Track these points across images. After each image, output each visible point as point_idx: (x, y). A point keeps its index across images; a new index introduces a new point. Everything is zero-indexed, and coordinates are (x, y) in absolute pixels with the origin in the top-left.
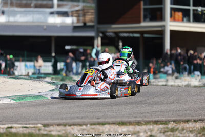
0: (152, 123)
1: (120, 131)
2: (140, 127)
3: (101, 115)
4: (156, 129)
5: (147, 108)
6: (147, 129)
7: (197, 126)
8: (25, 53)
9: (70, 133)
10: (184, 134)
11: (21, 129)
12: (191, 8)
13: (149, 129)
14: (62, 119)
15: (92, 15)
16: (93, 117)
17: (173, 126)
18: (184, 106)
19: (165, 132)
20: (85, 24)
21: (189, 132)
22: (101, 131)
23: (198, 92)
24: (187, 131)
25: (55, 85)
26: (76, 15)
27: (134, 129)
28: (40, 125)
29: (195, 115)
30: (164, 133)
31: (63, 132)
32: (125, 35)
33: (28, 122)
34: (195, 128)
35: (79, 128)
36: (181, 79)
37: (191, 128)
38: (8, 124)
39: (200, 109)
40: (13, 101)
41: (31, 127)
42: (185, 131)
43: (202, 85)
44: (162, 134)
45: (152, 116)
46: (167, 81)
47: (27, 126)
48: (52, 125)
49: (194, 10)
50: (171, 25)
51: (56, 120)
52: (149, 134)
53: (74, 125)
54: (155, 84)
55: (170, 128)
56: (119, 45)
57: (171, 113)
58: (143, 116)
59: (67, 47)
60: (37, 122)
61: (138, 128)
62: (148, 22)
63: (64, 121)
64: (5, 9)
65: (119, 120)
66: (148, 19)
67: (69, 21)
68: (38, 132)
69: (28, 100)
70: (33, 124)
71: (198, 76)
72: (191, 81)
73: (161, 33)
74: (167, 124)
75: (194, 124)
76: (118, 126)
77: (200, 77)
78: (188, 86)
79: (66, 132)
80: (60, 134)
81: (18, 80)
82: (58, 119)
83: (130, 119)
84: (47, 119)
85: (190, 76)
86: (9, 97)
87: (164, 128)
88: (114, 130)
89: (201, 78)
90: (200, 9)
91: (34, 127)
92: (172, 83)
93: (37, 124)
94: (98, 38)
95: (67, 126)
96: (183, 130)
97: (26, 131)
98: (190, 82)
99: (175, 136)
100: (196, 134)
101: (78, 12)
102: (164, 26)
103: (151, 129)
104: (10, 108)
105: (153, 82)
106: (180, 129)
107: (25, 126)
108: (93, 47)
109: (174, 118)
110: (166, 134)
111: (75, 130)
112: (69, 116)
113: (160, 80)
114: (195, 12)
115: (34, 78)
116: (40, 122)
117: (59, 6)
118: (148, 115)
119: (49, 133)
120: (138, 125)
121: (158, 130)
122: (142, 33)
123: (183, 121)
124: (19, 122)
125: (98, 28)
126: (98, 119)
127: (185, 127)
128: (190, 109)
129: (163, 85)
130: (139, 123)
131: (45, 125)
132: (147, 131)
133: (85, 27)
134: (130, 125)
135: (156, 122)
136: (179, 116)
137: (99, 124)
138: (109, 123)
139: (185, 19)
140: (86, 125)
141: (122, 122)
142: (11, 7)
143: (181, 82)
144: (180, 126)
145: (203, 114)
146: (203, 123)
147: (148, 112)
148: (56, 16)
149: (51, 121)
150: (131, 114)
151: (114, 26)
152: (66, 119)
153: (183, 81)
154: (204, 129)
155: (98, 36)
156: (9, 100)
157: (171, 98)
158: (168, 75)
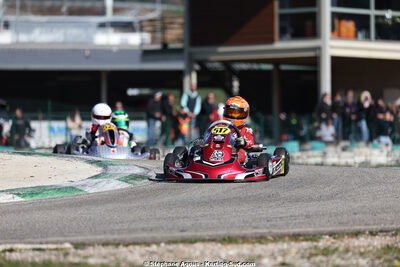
0: (287, 239)
1: (223, 255)
2: (264, 246)
3: (189, 223)
4: (294, 250)
5: (280, 209)
7: (375, 244)
8: (50, 103)
9: (125, 260)
10: (348, 259)
11: (31, 253)
12: (372, 12)
13: (280, 251)
14: (112, 232)
15: (178, 28)
16: (173, 229)
17: (329, 243)
18: (352, 204)
19: (311, 255)
20: (165, 45)
21: (357, 256)
22: (187, 255)
23: (382, 176)
24: (354, 254)
25: (100, 166)
26: (149, 28)
27: (252, 250)
28: (67, 245)
29: (372, 223)
30: (309, 258)
31: (112, 258)
32: (244, 66)
33: (44, 240)
34: (371, 248)
35: (144, 249)
36: (351, 151)
37: (364, 247)
38: (5, 243)
39: (382, 209)
40: (18, 199)
41: (51, 250)
42: (350, 254)
43: (393, 163)
44: (305, 260)
45: (287, 225)
46: (324, 155)
47: (44, 246)
48: (92, 244)
49: (377, 17)
50: (332, 47)
51: (100, 234)
52: (280, 259)
53: (135, 243)
54: (300, 161)
55: (322, 248)
56: (231, 86)
57: (326, 218)
58: (271, 226)
59: (132, 92)
60: (61, 239)
61: (259, 249)
62: (288, 40)
63: (116, 236)
64: (11, 18)
65: (222, 233)
66: (288, 36)
67: (135, 39)
68: (62, 258)
69: (48, 196)
70: (53, 243)
71: (387, 145)
72: (371, 155)
73: (314, 62)
74: (316, 241)
75: (369, 240)
76: (219, 245)
77: (389, 148)
78: (365, 164)
79: (117, 259)
80: (105, 261)
81: (29, 157)
82: (105, 233)
83: (244, 232)
84: (81, 233)
85: (371, 145)
86: (10, 191)
87: (310, 248)
88: (211, 254)
89: (393, 150)
90: (389, 14)
91: (57, 249)
92: (335, 160)
93: (62, 243)
94: (190, 73)
95: (121, 247)
96: (347, 251)
97: (39, 258)
98: (368, 158)
99: (331, 262)
100: (372, 260)
101: (154, 23)
102: (318, 49)
103: (283, 250)
104: (13, 212)
105: (298, 157)
106: (341, 249)
107: (38, 246)
109: (330, 229)
110: (313, 259)
111: (136, 254)
112: (126, 226)
113: (310, 153)
114: (380, 20)
116: (68, 239)
117: (116, 10)
118: (281, 223)
119: (85, 261)
120: (260, 243)
121: (297, 253)
122: (276, 62)
123: (347, 234)
124: (27, 240)
125: (190, 54)
126: (182, 231)
127: (351, 245)
128: (364, 209)
129: (317, 165)
130: (261, 239)
131: (78, 246)
132: (276, 254)
133: (165, 51)
134: (243, 243)
135: (295, 237)
136: (341, 223)
137: (185, 241)
138: (203, 240)
139: (360, 35)
140: (158, 243)
141: (229, 237)
142: (21, 14)
143: (353, 157)
144: (341, 244)
145: (389, 219)
146: (388, 238)
147: (281, 218)
148: (111, 31)
149: (90, 237)
150: (247, 222)
151: (222, 49)
152: (119, 232)
153: (355, 155)
154: (388, 249)
155: (190, 70)
156: (11, 196)
157: (327, 189)
158: (328, 143)
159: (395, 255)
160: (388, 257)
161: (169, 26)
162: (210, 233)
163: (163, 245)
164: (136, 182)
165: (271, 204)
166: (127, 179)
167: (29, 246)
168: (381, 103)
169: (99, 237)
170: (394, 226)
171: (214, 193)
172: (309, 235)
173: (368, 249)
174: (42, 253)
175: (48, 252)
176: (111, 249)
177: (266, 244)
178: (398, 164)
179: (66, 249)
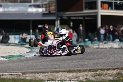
0: (87, 71)
1: (68, 76)
2: (80, 73)
3: (57, 66)
4: (89, 75)
5: (85, 62)
7: (115, 72)
8: (14, 30)
9: (38, 78)
10: (106, 77)
11: (9, 76)
12: (113, 1)
13: (85, 75)
14: (34, 69)
15: (54, 7)
16: (52, 68)
17: (100, 72)
18: (107, 60)
19: (95, 76)
20: (50, 12)
22: (57, 76)
23: (116, 52)
24: (108, 75)
25: (30, 49)
26: (45, 7)
27: (77, 75)
28: (20, 73)
29: (113, 66)
30: (94, 77)
31: (34, 77)
32: (74, 18)
33: (13, 72)
34: (113, 74)
35: (43, 74)
36: (107, 44)
37: (111, 73)
38: (1, 73)
39: (117, 62)
40: (5, 59)
41: (15, 75)
42: (107, 75)
43: (120, 47)
44: (93, 77)
45: (87, 67)
46: (99, 45)
47: (13, 74)
48: (27, 73)
49: (115, 3)
50: (101, 12)
51: (30, 70)
53: (41, 73)
54: (91, 47)
55: (98, 74)
56: (70, 24)
57: (99, 65)
58: (83, 67)
59: (40, 26)
60: (18, 71)
61: (79, 74)
62: (87, 10)
63: (35, 70)
64: (2, 4)
65: (68, 69)
67: (40, 10)
68: (18, 77)
69: (14, 58)
70: (16, 73)
73: (96, 17)
74: (96, 71)
75: (113, 71)
76: (67, 73)
77: (119, 43)
78: (111, 48)
80: (31, 78)
81: (8, 46)
82: (31, 69)
83: (74, 69)
84: (24, 70)
85: (113, 42)
87: (95, 74)
88: (64, 76)
89: (120, 44)
91: (17, 75)
92: (102, 47)
93: (18, 73)
94: (57, 21)
95: (36, 74)
96: (106, 74)
97: (11, 77)
98: (112, 46)
99: (101, 78)
100: (114, 77)
101: (46, 5)
102: (97, 13)
103: (86, 75)
104: (3, 63)
105: (91, 46)
106: (104, 74)
107: (11, 74)
109: (101, 68)
110: (95, 77)
111: (41, 76)
112: (38, 67)
113: (94, 45)
115: (19, 45)
116: (20, 71)
117: (34, 1)
119: (25, 78)
120: (79, 72)
121: (91, 75)
122: (84, 17)
123: (106, 69)
124: (7, 72)
126: (55, 69)
127: (107, 73)
128: (111, 62)
129: (96, 48)
130: (79, 71)
131: (23, 73)
132: (84, 76)
133: (50, 14)
134: (74, 72)
135: (90, 70)
136: (104, 66)
137: (56, 72)
138: (62, 72)
139: (110, 8)
140: (48, 73)
141: (70, 71)
142: (5, 3)
143: (107, 46)
144: (104, 73)
145: (119, 65)
146: (118, 71)
147: (86, 65)
148: (33, 7)
149: (27, 71)
150: (75, 66)
151: (67, 13)
152: (36, 69)
153: (108, 45)
154: (118, 74)
155: (57, 19)
156: (2, 58)
157: (100, 56)
158: (100, 42)
159: (121, 76)
160: (118, 76)
161: (51, 6)
162: (64, 69)
163: (49, 73)
165: (83, 60)
166: (38, 53)
167: (8, 74)
169: (29, 71)
170: (120, 67)
172: (94, 70)
173: (112, 74)
174: (12, 76)
176: (33, 75)
177: (81, 73)
178: (122, 48)
179: (19, 74)
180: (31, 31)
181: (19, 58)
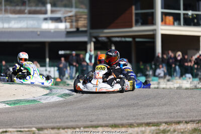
0: (144, 125)
2: (132, 129)
3: (94, 118)
4: (148, 131)
5: (139, 111)
6: (139, 131)
7: (188, 127)
11: (16, 133)
12: (182, 12)
13: (141, 131)
14: (56, 122)
15: (84, 20)
16: (86, 121)
17: (165, 127)
18: (175, 108)
20: (78, 29)
21: (180, 133)
23: (189, 94)
25: (48, 89)
26: (69, 20)
28: (34, 129)
29: (186, 117)
32: (118, 39)
33: (22, 126)
34: (186, 130)
36: (172, 81)
37: (182, 129)
38: (3, 128)
39: (191, 110)
40: (7, 106)
41: (26, 131)
42: (176, 133)
43: (193, 87)
45: (144, 118)
46: (159, 83)
47: (22, 130)
48: (46, 128)
49: (184, 14)
50: (162, 30)
51: (50, 123)
53: (68, 128)
55: (162, 130)
57: (163, 115)
58: (136, 119)
59: (61, 52)
60: (31, 126)
61: (130, 130)
62: (140, 26)
63: (58, 124)
65: (111, 122)
66: (140, 24)
67: (62, 26)
69: (23, 104)
70: (27, 128)
71: (190, 78)
72: (182, 83)
73: (153, 37)
74: (158, 126)
75: (185, 125)
76: (110, 128)
77: (191, 80)
78: (179, 88)
81: (12, 85)
82: (52, 123)
83: (122, 122)
84: (41, 123)
85: (181, 78)
86: (4, 102)
87: (156, 130)
89: (193, 81)
90: (190, 13)
91: (29, 131)
92: (164, 86)
93: (31, 128)
94: (90, 43)
95: (61, 129)
96: (175, 131)
98: (181, 85)
101: (71, 18)
102: (155, 30)
103: (143, 131)
104: (5, 112)
106: (171, 130)
107: (19, 130)
108: (86, 52)
109: (165, 120)
111: (69, 133)
112: (62, 119)
114: (186, 16)
116: (35, 126)
117: (52, 12)
118: (140, 117)
120: (131, 127)
121: (150, 132)
122: (134, 37)
123: (174, 123)
125: (90, 33)
126: (91, 122)
127: (176, 128)
128: (182, 110)
129: (155, 88)
130: (131, 125)
131: (39, 129)
132: (139, 133)
133: (78, 32)
134: (122, 127)
135: (148, 124)
136: (170, 117)
137: (92, 127)
138: (102, 126)
139: (176, 23)
140: (79, 128)
141: (115, 125)
142: (5, 14)
143: (173, 85)
144: (172, 128)
145: (194, 115)
146: (195, 125)
147: (140, 115)
148: (50, 22)
149: (45, 125)
150: (123, 117)
151: (106, 31)
152: (59, 122)
153: (174, 83)
154: (195, 130)
155: (91, 41)
156: (4, 104)
157: (162, 100)
158: (160, 78)
159: (199, 133)
162: (105, 122)
163: (82, 128)
164: (66, 97)
165: (135, 108)
166: (62, 96)
167: (15, 130)
168: (186, 57)
169: (49, 125)
170: (197, 119)
171: (106, 103)
172: (155, 123)
175: (24, 132)
176: (56, 131)
177: (134, 128)
178: (196, 88)
179: (33, 131)
180: (48, 60)
181: (32, 103)
